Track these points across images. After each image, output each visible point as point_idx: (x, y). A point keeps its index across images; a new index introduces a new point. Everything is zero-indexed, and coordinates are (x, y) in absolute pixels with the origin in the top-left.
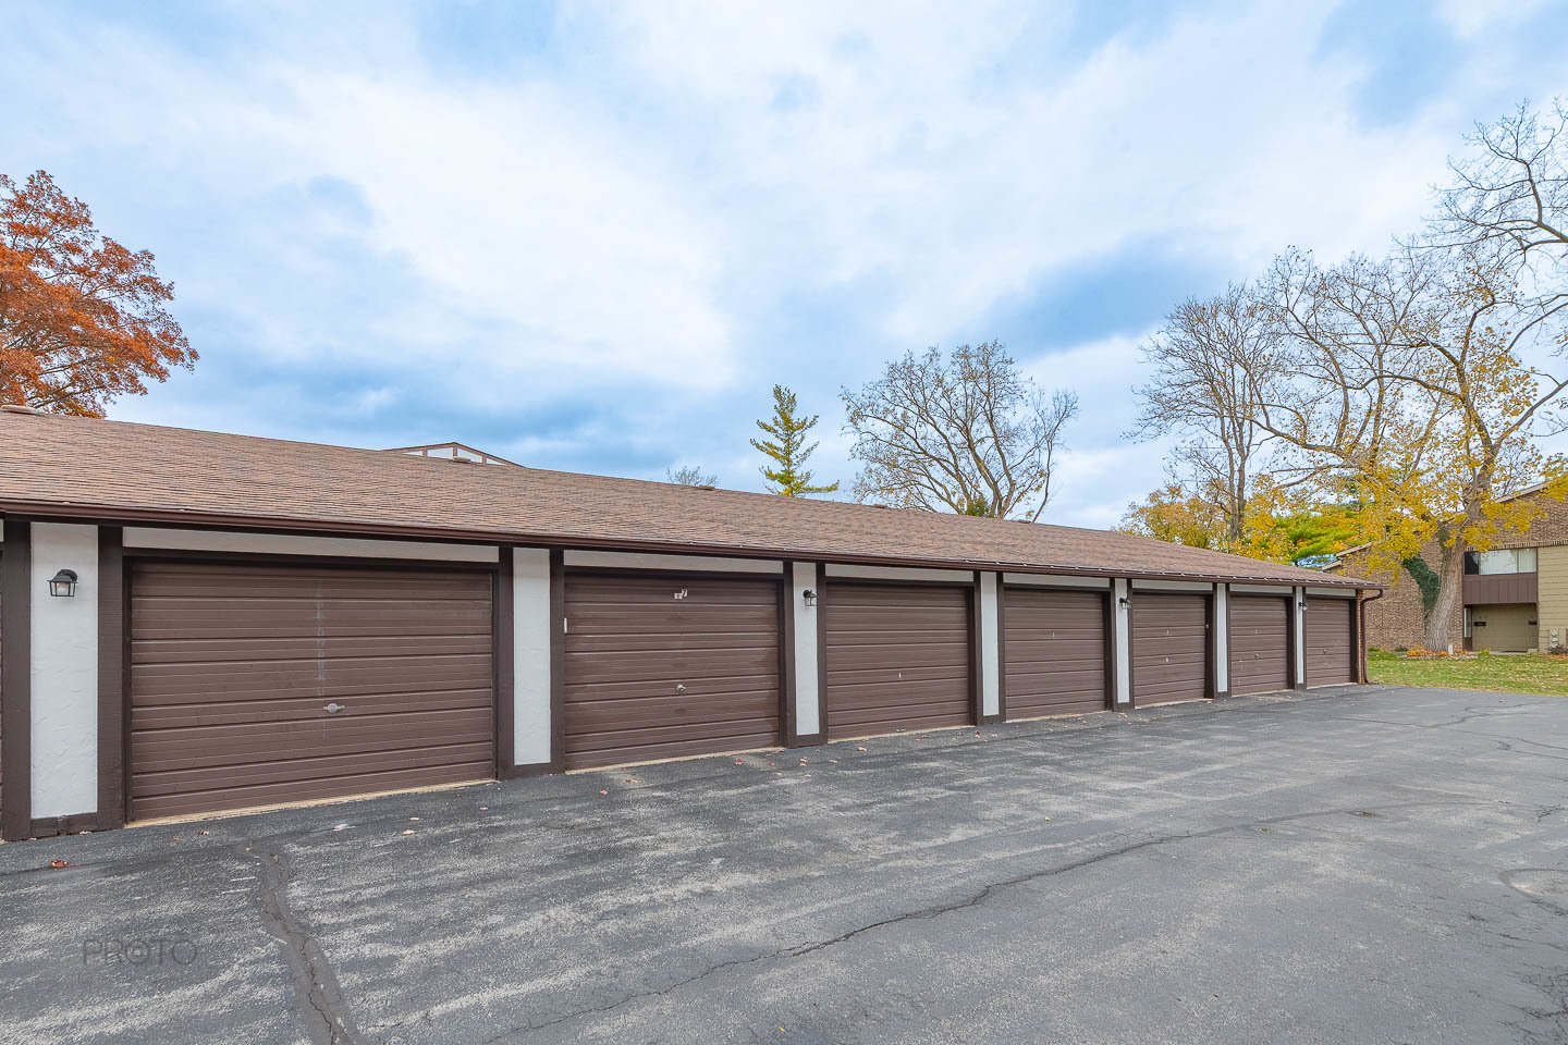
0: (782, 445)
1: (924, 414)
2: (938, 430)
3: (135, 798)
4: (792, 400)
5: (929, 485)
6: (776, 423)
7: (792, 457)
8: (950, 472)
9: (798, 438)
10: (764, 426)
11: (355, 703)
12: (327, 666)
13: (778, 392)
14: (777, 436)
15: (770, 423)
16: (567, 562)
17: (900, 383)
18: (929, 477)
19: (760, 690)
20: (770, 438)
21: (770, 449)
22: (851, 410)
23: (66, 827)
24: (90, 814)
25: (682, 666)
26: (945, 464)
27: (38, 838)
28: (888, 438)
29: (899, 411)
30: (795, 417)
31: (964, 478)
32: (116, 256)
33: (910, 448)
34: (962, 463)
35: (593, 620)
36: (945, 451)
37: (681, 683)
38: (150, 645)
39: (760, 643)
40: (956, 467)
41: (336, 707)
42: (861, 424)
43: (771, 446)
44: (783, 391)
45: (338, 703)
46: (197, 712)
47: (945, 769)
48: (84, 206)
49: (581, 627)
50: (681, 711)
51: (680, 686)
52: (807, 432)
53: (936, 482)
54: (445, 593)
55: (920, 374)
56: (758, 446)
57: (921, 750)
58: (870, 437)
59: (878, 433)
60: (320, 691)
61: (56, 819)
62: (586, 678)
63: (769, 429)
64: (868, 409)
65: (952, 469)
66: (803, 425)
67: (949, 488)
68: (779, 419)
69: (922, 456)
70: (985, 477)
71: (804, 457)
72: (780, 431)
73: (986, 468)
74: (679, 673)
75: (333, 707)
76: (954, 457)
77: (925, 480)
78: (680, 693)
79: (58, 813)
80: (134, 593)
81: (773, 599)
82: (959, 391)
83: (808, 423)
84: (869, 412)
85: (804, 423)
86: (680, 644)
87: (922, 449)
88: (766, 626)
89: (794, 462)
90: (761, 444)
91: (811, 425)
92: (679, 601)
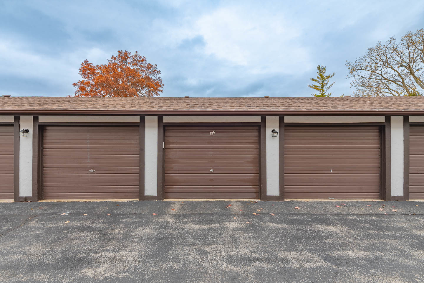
0: (320, 85)
1: (386, 64)
2: (393, 69)
3: (44, 193)
4: (325, 69)
5: (389, 92)
6: (318, 78)
7: (324, 88)
8: (400, 85)
9: (326, 82)
10: (313, 80)
11: (98, 170)
12: (90, 158)
13: (319, 68)
14: (318, 82)
15: (316, 78)
16: (164, 121)
17: (374, 54)
18: (389, 89)
19: (250, 173)
20: (316, 83)
21: (316, 87)
22: (350, 69)
23: (26, 199)
24: (31, 197)
25: (212, 162)
26: (398, 83)
27: (21, 202)
28: (368, 76)
29: (373, 65)
30: (325, 75)
31: (407, 87)
32: (149, 67)
33: (379, 78)
34: (407, 81)
35: (177, 143)
36: (397, 78)
37: (212, 169)
38: (48, 150)
39: (250, 152)
40: (403, 82)
41: (93, 171)
42: (355, 73)
43: (316, 86)
44: (321, 66)
45: (93, 169)
46: (58, 170)
47: (337, 234)
48: (145, 57)
49: (171, 146)
50: (212, 180)
51: (212, 170)
52: (330, 79)
53: (393, 90)
54: (124, 134)
55: (384, 49)
56: (311, 87)
57: (333, 215)
58: (359, 77)
59: (363, 75)
60: (89, 165)
61: (23, 197)
62: (173, 165)
63: (315, 81)
64: (358, 67)
65: (402, 84)
66: (329, 77)
67: (399, 91)
68: (319, 76)
69: (385, 81)
70: (420, 85)
71: (329, 88)
72: (319, 80)
73: (420, 80)
74: (211, 165)
75: (92, 171)
76: (402, 79)
77: (387, 90)
78: (212, 173)
79: (25, 196)
80: (44, 135)
81: (257, 134)
82: (406, 52)
83: (331, 76)
84: (358, 68)
85: (329, 76)
86: (212, 153)
87: (384, 78)
88: (254, 146)
89: (325, 90)
90: (312, 86)
91: (332, 76)
92: (212, 136)
